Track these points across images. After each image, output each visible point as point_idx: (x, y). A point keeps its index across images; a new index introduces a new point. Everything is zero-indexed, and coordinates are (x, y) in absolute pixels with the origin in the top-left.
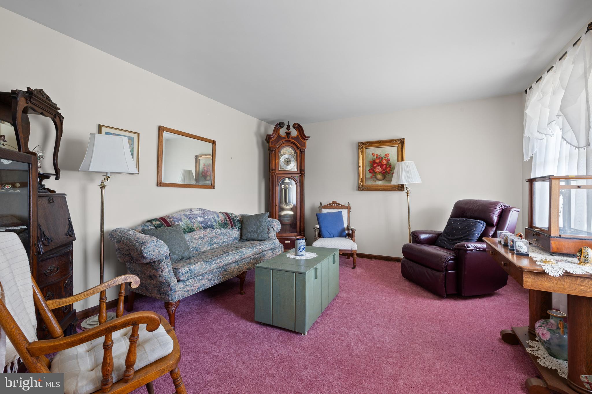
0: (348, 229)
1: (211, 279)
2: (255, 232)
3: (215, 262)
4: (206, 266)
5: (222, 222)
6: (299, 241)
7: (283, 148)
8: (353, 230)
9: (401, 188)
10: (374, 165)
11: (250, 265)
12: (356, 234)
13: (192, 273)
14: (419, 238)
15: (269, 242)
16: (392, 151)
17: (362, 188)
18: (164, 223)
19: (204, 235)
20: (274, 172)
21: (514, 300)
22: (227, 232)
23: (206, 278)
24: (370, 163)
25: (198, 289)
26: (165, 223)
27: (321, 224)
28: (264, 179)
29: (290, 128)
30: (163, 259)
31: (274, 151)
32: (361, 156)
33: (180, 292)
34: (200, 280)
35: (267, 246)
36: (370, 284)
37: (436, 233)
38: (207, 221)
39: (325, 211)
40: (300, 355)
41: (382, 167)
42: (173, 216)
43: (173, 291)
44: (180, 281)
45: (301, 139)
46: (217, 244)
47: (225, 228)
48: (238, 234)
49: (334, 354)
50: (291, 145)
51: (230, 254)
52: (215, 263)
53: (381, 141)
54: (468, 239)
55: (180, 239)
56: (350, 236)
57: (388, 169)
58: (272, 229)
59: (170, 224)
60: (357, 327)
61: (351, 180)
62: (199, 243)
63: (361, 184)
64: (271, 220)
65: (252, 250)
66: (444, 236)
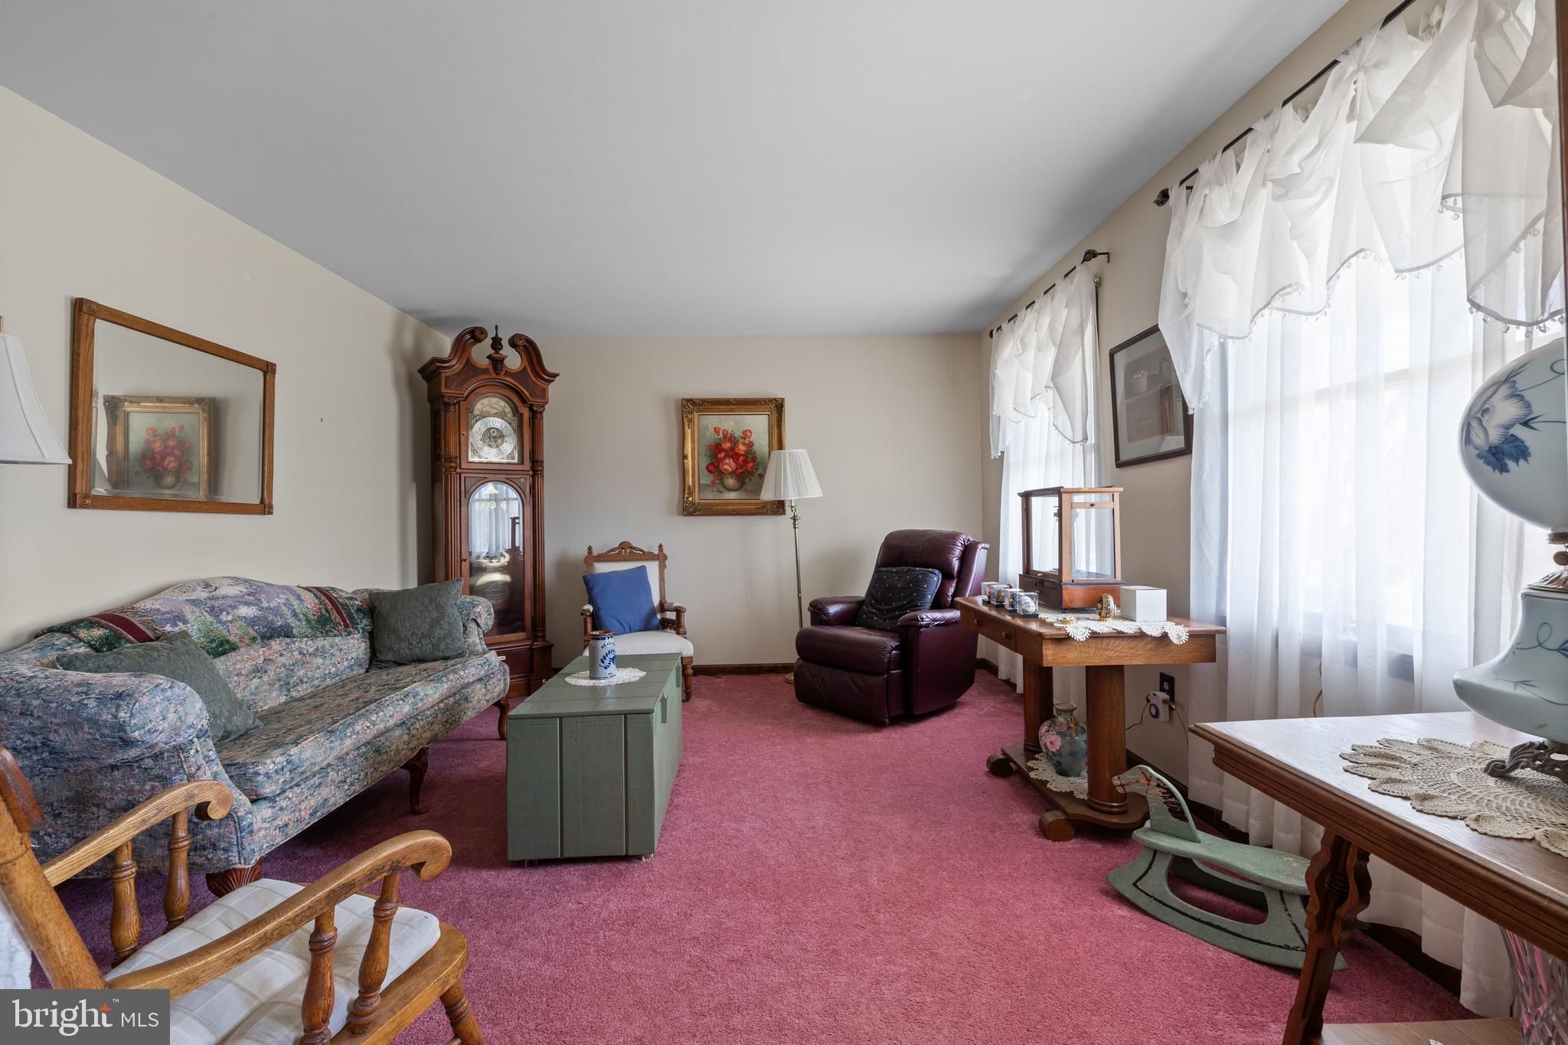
0: (662, 608)
1: (345, 782)
2: (423, 636)
3: (353, 729)
4: (332, 745)
5: (314, 615)
6: (601, 643)
7: (480, 400)
8: (679, 611)
9: (778, 507)
10: (719, 456)
11: (437, 728)
12: (687, 620)
13: (295, 769)
14: (827, 614)
15: (476, 661)
16: (757, 425)
17: (690, 509)
18: (125, 633)
19: (265, 660)
20: (454, 465)
21: (986, 709)
22: (332, 647)
23: (332, 780)
24: (710, 449)
25: (311, 815)
26: (128, 632)
27: (599, 601)
28: (414, 486)
29: (502, 345)
30: (192, 742)
31: (455, 404)
32: (688, 432)
33: (263, 833)
34: (316, 787)
35: (472, 670)
36: (737, 728)
37: (855, 600)
38: (271, 617)
39: (602, 568)
40: (662, 899)
41: (736, 460)
42: (148, 604)
43: (247, 831)
44: (260, 799)
45: (534, 379)
46: (306, 683)
47: (326, 634)
48: (363, 648)
49: (733, 874)
50: (505, 393)
51: (387, 703)
52: (353, 733)
53: (734, 400)
54: (915, 606)
55: (206, 675)
56: (675, 625)
57: (750, 465)
58: (473, 625)
59: (149, 633)
60: (753, 814)
61: (664, 488)
62: (253, 687)
63: (690, 499)
64: (468, 600)
65: (439, 685)
66: (872, 605)
